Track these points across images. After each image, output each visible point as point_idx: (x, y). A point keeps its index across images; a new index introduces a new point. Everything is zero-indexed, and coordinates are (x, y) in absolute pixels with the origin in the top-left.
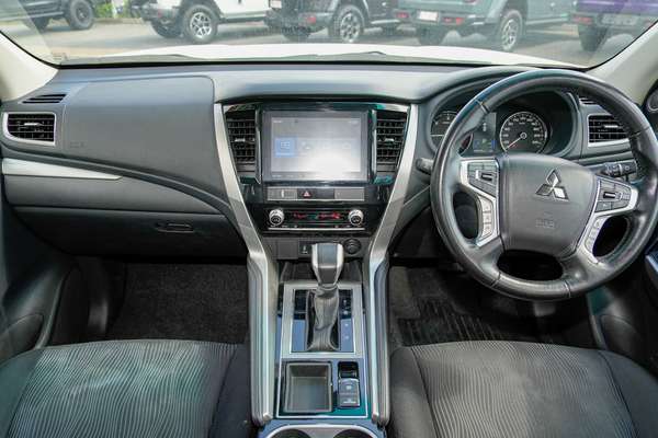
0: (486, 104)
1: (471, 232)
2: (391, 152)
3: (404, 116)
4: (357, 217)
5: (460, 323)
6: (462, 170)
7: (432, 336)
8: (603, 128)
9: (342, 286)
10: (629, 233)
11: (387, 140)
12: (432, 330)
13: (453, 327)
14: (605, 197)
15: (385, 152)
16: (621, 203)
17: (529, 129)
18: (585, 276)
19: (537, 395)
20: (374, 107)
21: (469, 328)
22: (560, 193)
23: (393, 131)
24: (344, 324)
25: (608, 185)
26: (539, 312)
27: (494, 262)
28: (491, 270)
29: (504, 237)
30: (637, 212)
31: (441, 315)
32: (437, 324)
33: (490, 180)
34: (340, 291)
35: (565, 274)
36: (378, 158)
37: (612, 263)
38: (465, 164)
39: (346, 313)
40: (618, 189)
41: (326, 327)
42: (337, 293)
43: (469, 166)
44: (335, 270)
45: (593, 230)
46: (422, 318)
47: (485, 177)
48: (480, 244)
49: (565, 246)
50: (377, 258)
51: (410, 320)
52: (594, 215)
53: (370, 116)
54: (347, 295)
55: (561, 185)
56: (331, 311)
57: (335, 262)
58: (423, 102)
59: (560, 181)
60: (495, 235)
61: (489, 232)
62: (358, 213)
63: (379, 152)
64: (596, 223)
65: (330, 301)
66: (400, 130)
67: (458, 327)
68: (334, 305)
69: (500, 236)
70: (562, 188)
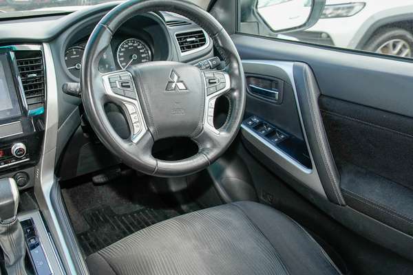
0: (110, 26)
1: (125, 132)
2: (36, 86)
3: (39, 54)
4: (20, 150)
5: (123, 222)
6: (104, 83)
7: (105, 240)
8: (186, 42)
9: (22, 218)
10: (232, 107)
11: (29, 76)
12: (104, 236)
13: (119, 227)
14: (210, 83)
15: (31, 87)
16: (221, 86)
17: (136, 50)
18: (214, 145)
19: (206, 251)
20: (11, 49)
21: (131, 224)
22: (181, 86)
23: (32, 68)
24: (35, 253)
25: (210, 74)
26: (174, 188)
27: (150, 153)
28: (149, 160)
29: (151, 130)
30: (232, 90)
31: (106, 221)
32: (106, 229)
33: (129, 87)
34: (22, 223)
35: (201, 148)
36: (26, 93)
37: (228, 130)
38: (106, 78)
39: (33, 241)
40: (216, 76)
41: (17, 260)
42: (20, 226)
43: (109, 79)
44: (13, 202)
45: (210, 109)
46: (92, 229)
47: (125, 85)
48: (135, 141)
49: (195, 126)
50: (47, 183)
51: (83, 234)
52: (207, 98)
53: (9, 57)
54: (28, 225)
55: (181, 79)
56: (18, 244)
57: (11, 196)
58: (52, 40)
59: (179, 77)
60: (144, 131)
61: (140, 130)
62: (21, 145)
63: (25, 88)
64: (210, 104)
65: (14, 235)
66: (39, 66)
67: (123, 226)
68: (19, 238)
69: (149, 130)
70: (182, 82)
